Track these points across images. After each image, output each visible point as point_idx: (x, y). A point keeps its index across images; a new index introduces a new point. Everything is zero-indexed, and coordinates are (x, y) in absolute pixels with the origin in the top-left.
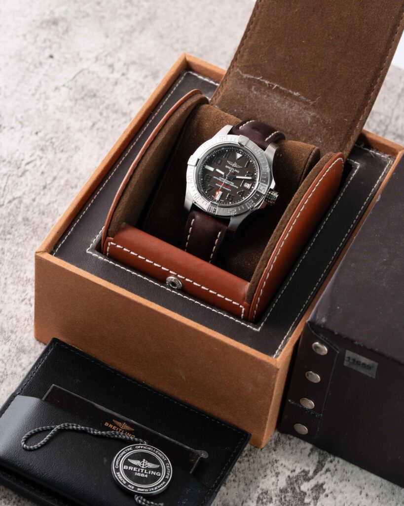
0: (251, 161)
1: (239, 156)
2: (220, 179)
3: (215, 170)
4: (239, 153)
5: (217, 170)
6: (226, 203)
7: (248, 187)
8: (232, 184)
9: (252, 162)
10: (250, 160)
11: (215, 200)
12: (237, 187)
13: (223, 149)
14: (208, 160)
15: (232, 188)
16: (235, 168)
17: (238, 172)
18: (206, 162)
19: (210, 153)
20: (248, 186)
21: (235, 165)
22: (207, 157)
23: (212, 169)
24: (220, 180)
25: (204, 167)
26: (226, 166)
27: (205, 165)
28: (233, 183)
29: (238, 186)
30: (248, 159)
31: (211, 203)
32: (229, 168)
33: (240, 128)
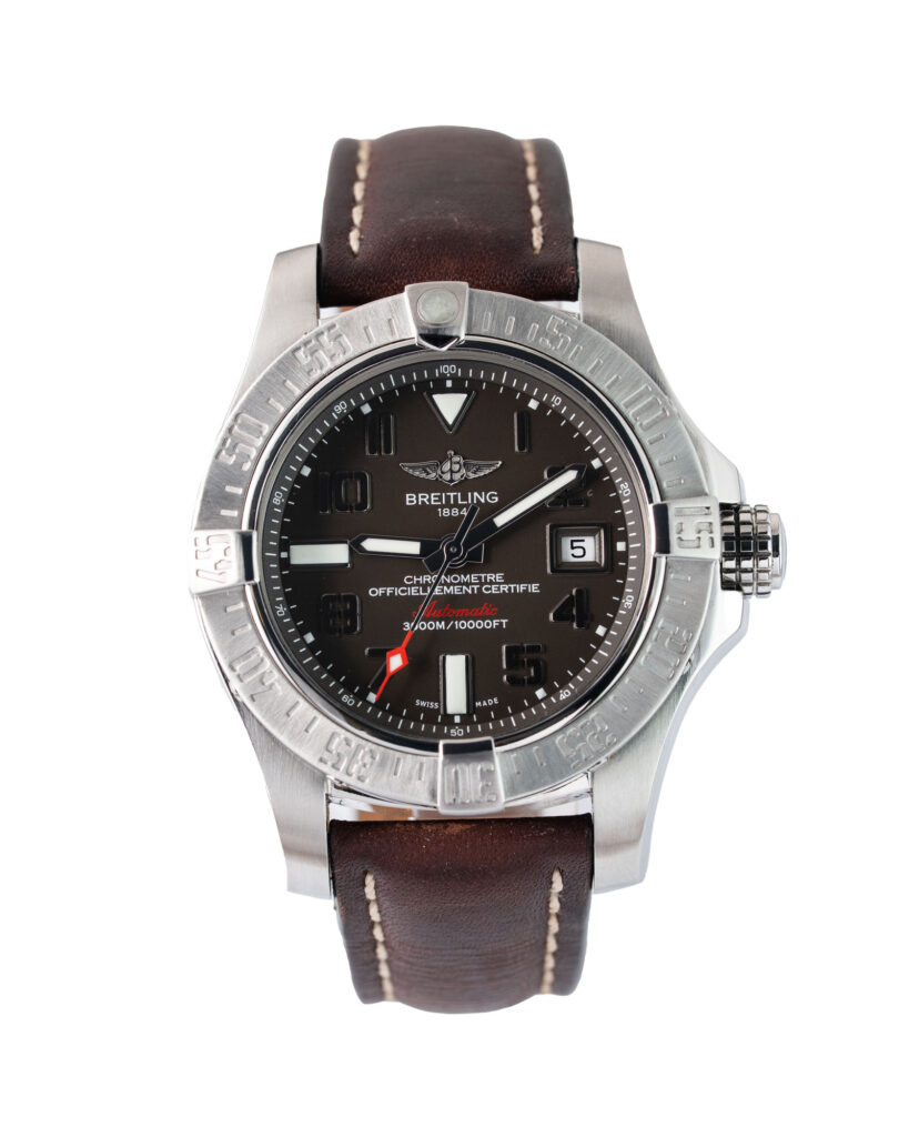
0: (533, 404)
1: (450, 406)
2: (411, 588)
3: (356, 550)
4: (445, 391)
5: (372, 545)
6: (518, 708)
7: (590, 557)
8: (495, 583)
9: (543, 406)
10: (527, 397)
11: (448, 719)
12: (534, 588)
13: (340, 408)
14: (287, 510)
15: (500, 605)
16: (465, 486)
17: (492, 498)
18: (284, 528)
19: (284, 470)
20: (586, 549)
21: (453, 469)
22: (277, 500)
23: (337, 554)
24: (413, 591)
25: (285, 563)
26: (411, 499)
27: (284, 546)
28: (498, 577)
29: (538, 577)
30: (511, 401)
31: (449, 750)
32: (431, 499)
33: (355, 245)
